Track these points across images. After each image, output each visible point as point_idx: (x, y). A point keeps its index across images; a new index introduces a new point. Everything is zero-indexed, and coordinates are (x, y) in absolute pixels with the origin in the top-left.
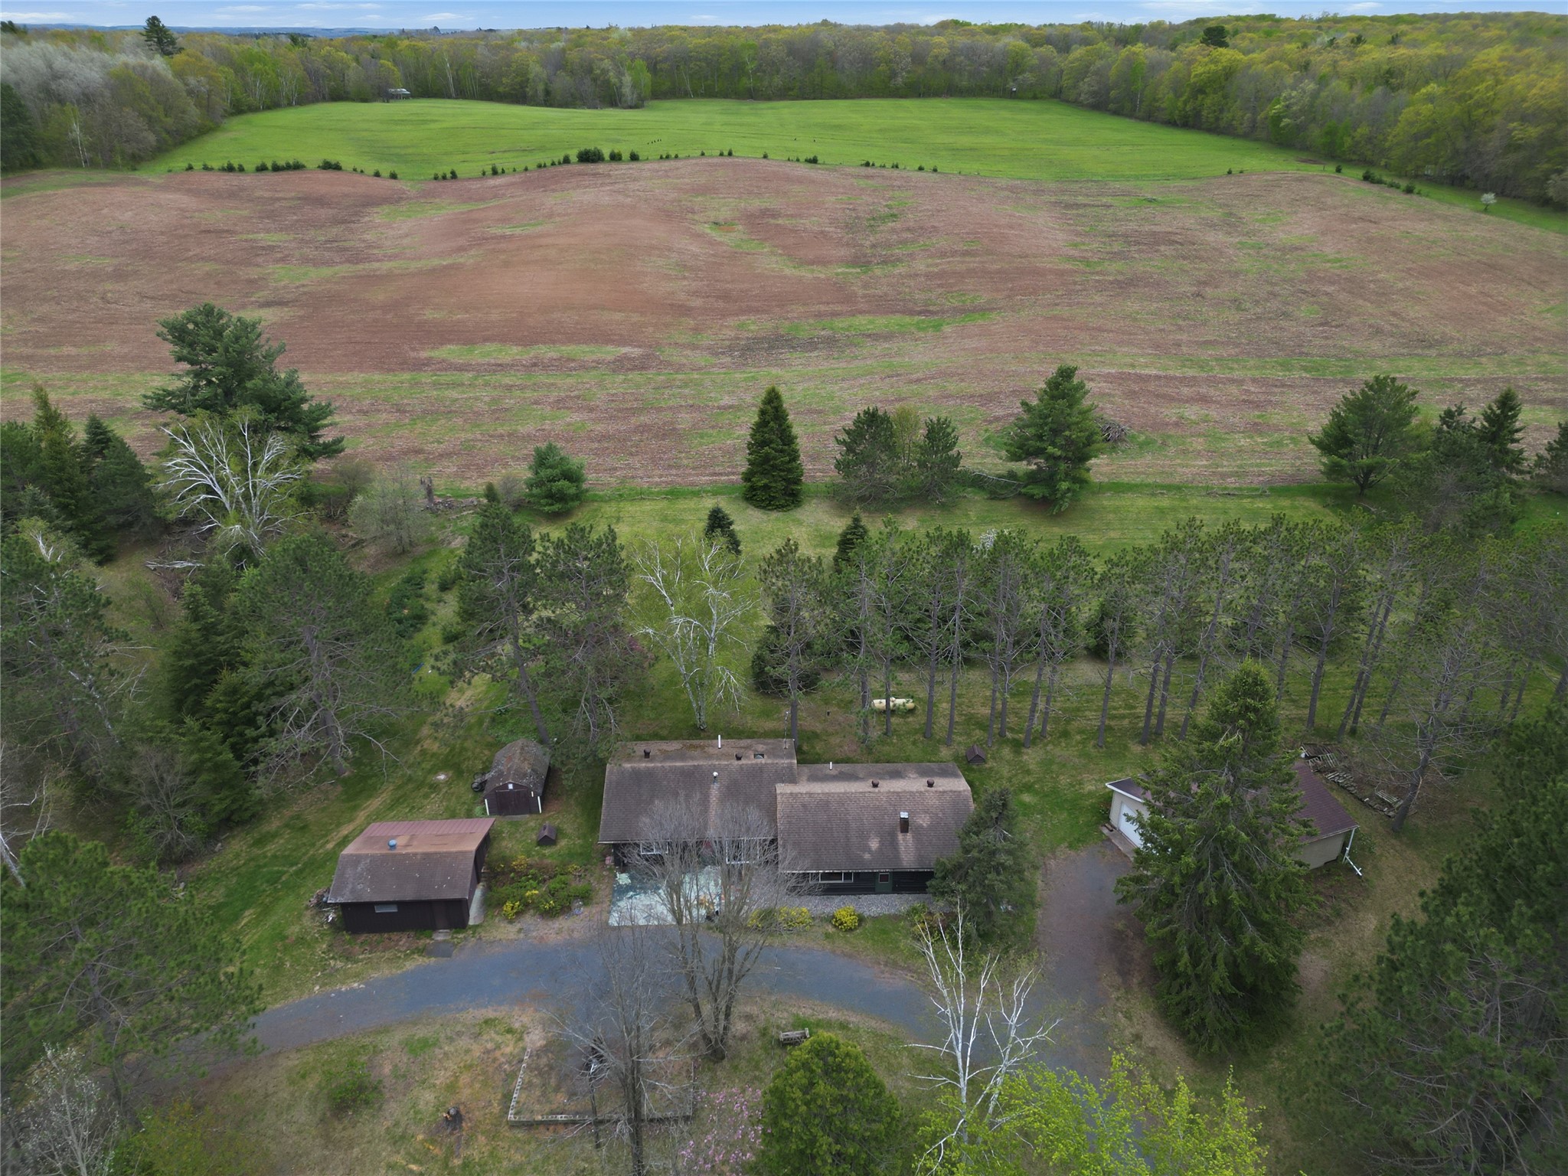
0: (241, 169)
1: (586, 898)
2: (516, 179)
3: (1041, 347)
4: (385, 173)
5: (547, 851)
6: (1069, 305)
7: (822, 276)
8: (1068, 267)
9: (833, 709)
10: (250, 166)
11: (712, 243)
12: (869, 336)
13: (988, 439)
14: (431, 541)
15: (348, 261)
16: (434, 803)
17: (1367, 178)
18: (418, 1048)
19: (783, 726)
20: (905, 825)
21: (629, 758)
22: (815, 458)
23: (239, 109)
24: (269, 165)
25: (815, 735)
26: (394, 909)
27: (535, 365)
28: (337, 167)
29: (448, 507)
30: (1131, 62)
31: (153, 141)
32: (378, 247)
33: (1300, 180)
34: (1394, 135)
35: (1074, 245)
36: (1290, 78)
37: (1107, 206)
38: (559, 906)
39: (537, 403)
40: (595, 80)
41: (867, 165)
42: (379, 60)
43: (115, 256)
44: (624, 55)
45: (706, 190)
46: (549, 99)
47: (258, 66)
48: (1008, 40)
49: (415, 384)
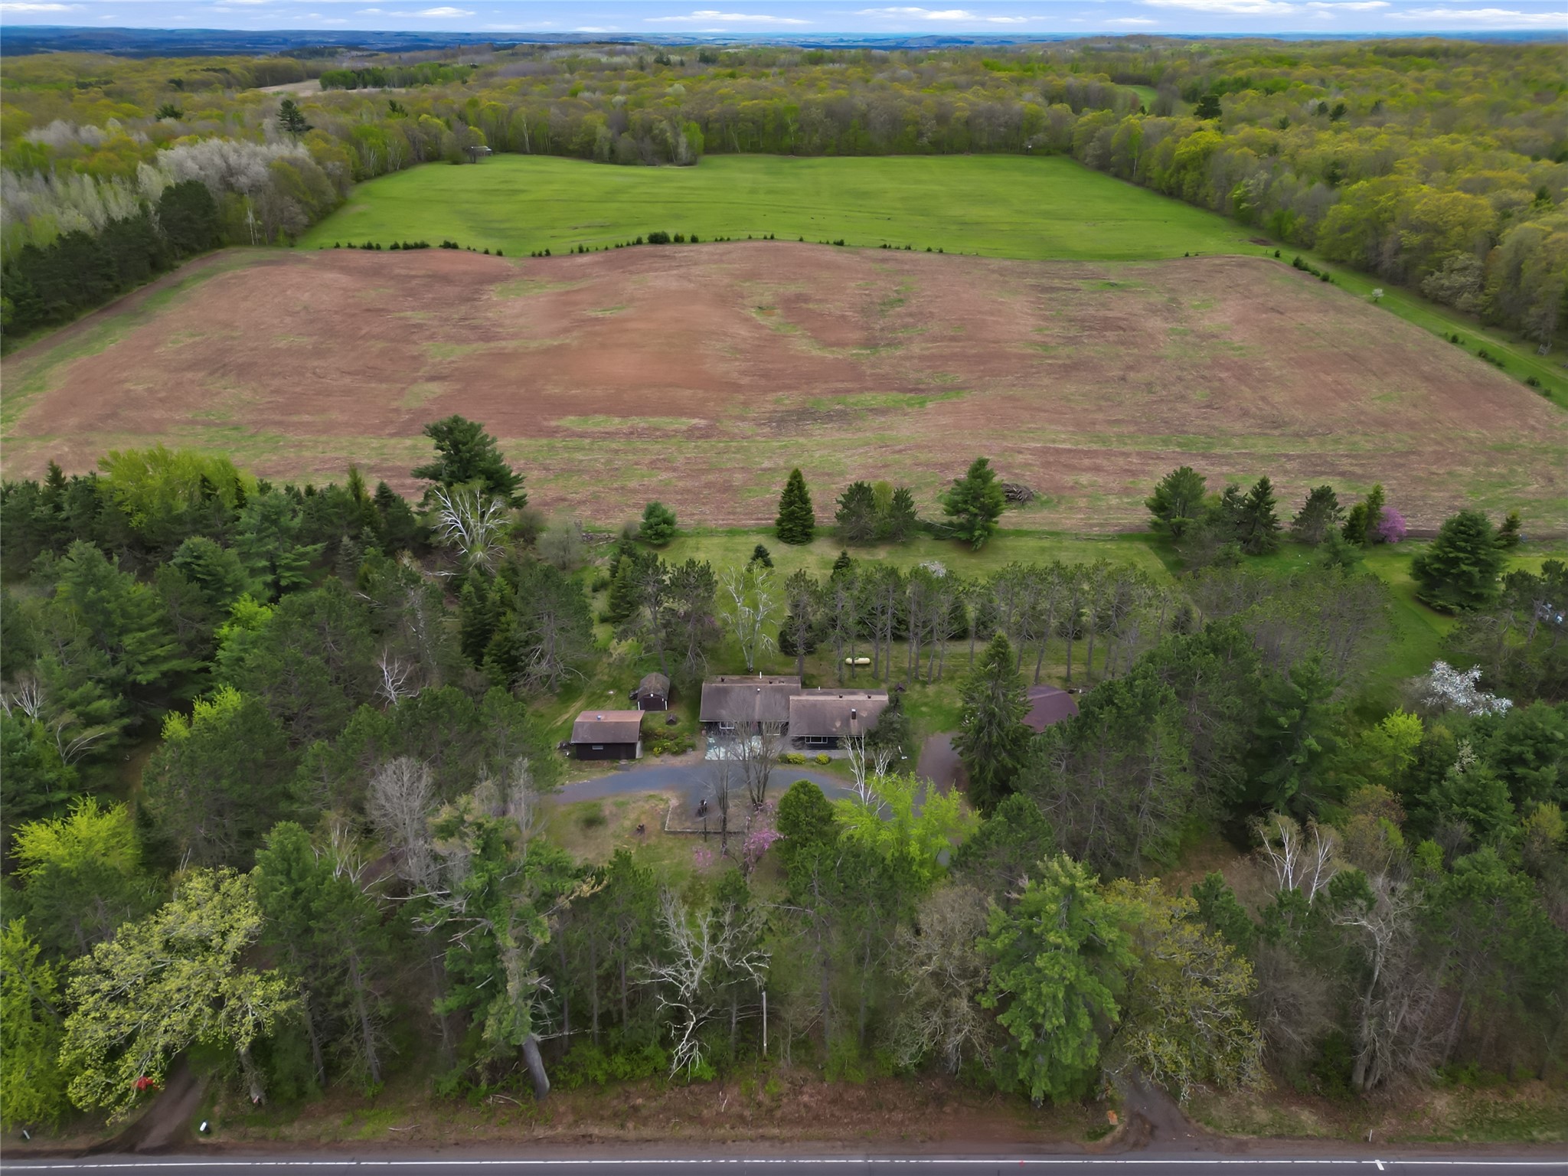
0: (378, 248)
1: (693, 747)
2: (599, 257)
3: (992, 425)
4: (493, 251)
5: (672, 727)
6: (1024, 386)
7: (840, 357)
8: (1030, 351)
9: (823, 663)
10: (386, 244)
11: (759, 327)
12: (871, 410)
14: (583, 561)
15: (481, 339)
16: (610, 704)
17: (1297, 265)
18: (621, 805)
19: (795, 669)
20: (854, 715)
21: (714, 682)
22: (824, 508)
23: (359, 178)
24: (401, 244)
25: (813, 676)
26: (601, 748)
27: (632, 433)
28: (455, 247)
29: (590, 538)
30: (1129, 131)
31: (303, 219)
32: (501, 326)
33: (1241, 265)
34: (1324, 227)
35: (1040, 330)
36: (1256, 162)
37: (1076, 290)
38: (681, 751)
39: (637, 464)
40: (654, 138)
41: (885, 247)
42: (467, 124)
43: (310, 335)
44: (680, 117)
45: (752, 276)
46: (613, 157)
47: (372, 140)
48: (1029, 95)
49: (552, 448)
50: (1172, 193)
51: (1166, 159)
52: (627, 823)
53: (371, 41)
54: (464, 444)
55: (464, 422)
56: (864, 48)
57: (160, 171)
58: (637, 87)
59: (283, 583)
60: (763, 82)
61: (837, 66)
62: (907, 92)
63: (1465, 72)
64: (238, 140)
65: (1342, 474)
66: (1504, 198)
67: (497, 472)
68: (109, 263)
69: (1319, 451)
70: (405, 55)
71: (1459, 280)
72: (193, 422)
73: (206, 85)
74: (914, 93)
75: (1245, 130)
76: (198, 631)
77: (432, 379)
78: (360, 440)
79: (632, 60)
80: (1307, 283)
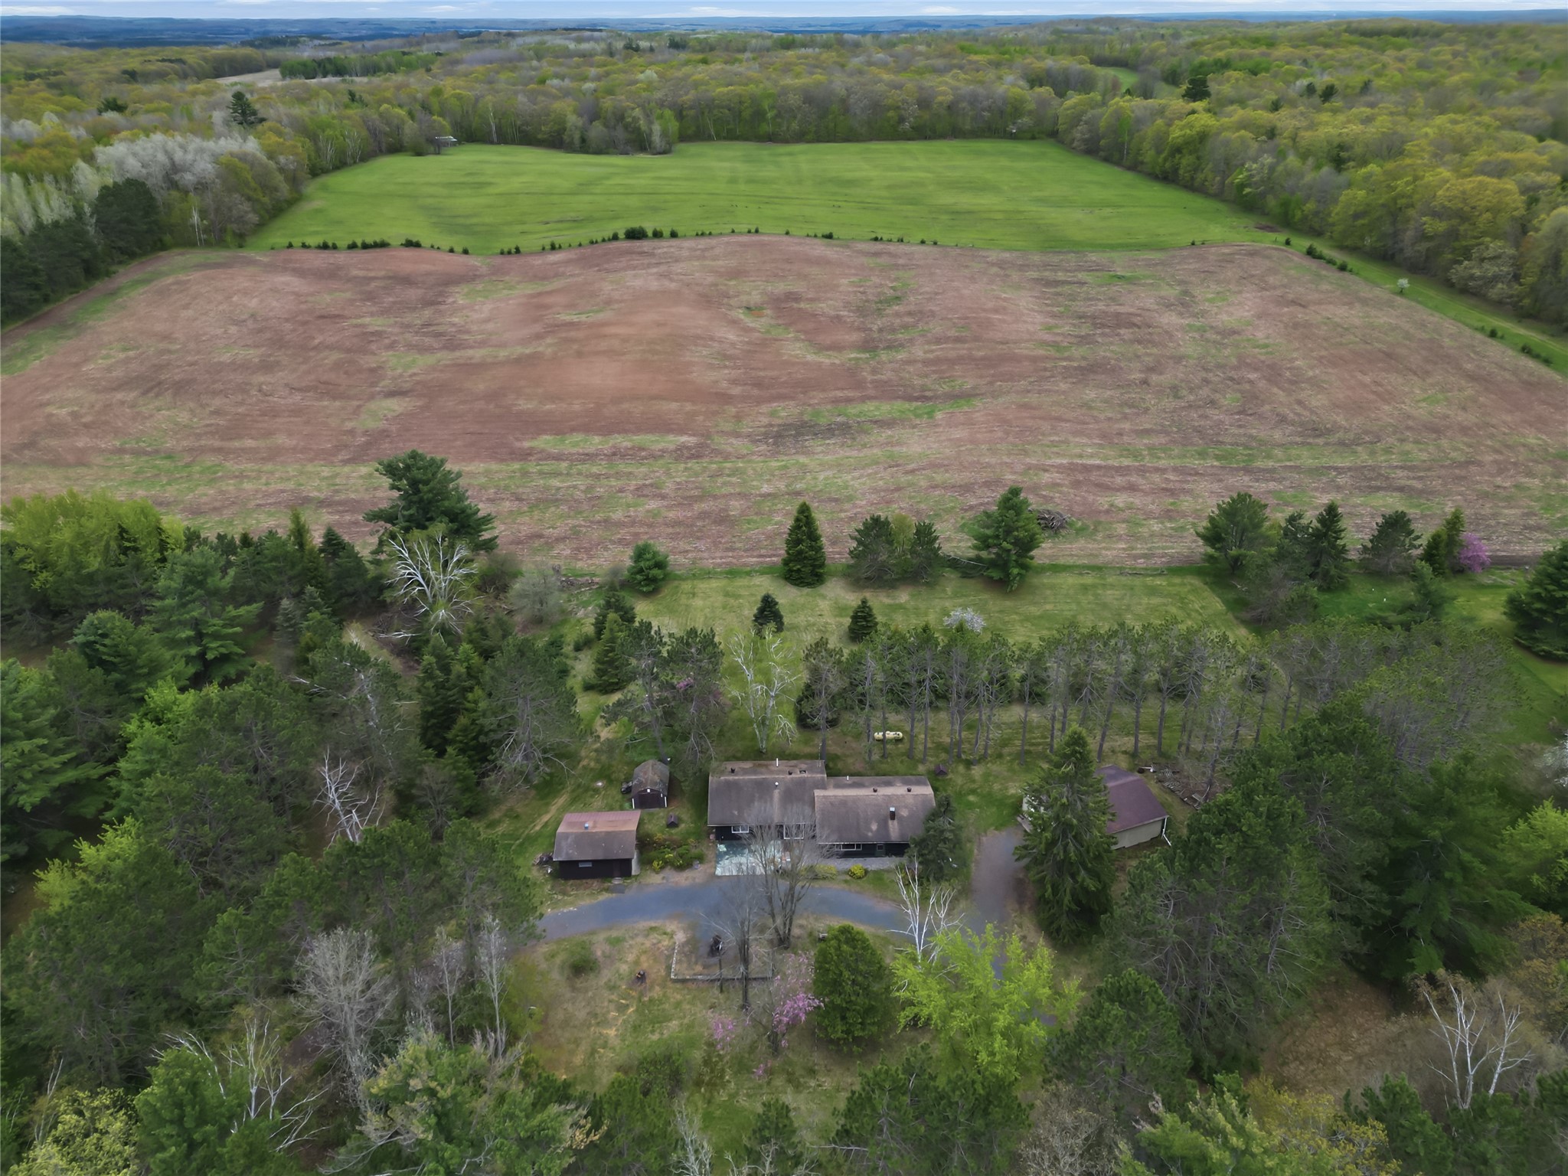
0: (335, 247)
1: (701, 858)
2: (571, 255)
3: (1011, 439)
4: (458, 249)
5: (673, 831)
6: (1039, 392)
7: (837, 362)
8: (1041, 352)
9: (849, 739)
10: (342, 243)
11: (748, 330)
12: (876, 422)
13: (964, 525)
14: (563, 612)
15: (445, 348)
16: (598, 802)
17: (1311, 253)
18: (616, 942)
19: (817, 750)
20: (893, 815)
21: (722, 773)
23: (316, 172)
24: (359, 243)
25: (837, 757)
26: (590, 865)
27: (614, 454)
28: (417, 245)
29: (569, 584)
30: (1118, 115)
31: (253, 218)
32: (468, 332)
33: (1252, 254)
34: (1336, 212)
35: (1049, 328)
36: (1255, 145)
37: (1082, 284)
38: (685, 864)
39: (621, 491)
40: (626, 127)
41: (876, 239)
42: (431, 113)
43: (256, 347)
44: (653, 104)
45: (736, 274)
46: (584, 147)
47: (329, 132)
48: (1010, 78)
49: (525, 474)
50: (1167, 177)
51: (1160, 142)
52: (624, 968)
53: (334, 29)
54: (426, 483)
55: (422, 458)
56: (837, 33)
57: (98, 169)
58: (607, 74)
59: (210, 656)
60: (736, 68)
61: (810, 51)
62: (886, 77)
63: (1443, 52)
64: (183, 134)
65: (1401, 489)
66: (1528, 182)
67: (463, 511)
68: (36, 272)
69: (1370, 462)
70: (369, 44)
71: (1491, 269)
72: (121, 451)
73: (161, 76)
74: (892, 77)
75: (1238, 113)
76: (101, 727)
77: (391, 394)
78: (310, 468)
79: (600, 47)
80: (1324, 272)
